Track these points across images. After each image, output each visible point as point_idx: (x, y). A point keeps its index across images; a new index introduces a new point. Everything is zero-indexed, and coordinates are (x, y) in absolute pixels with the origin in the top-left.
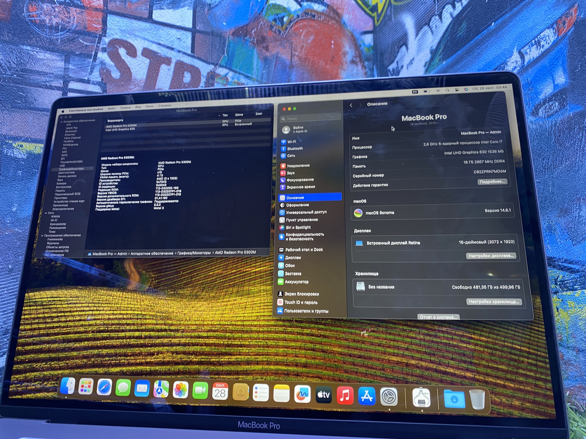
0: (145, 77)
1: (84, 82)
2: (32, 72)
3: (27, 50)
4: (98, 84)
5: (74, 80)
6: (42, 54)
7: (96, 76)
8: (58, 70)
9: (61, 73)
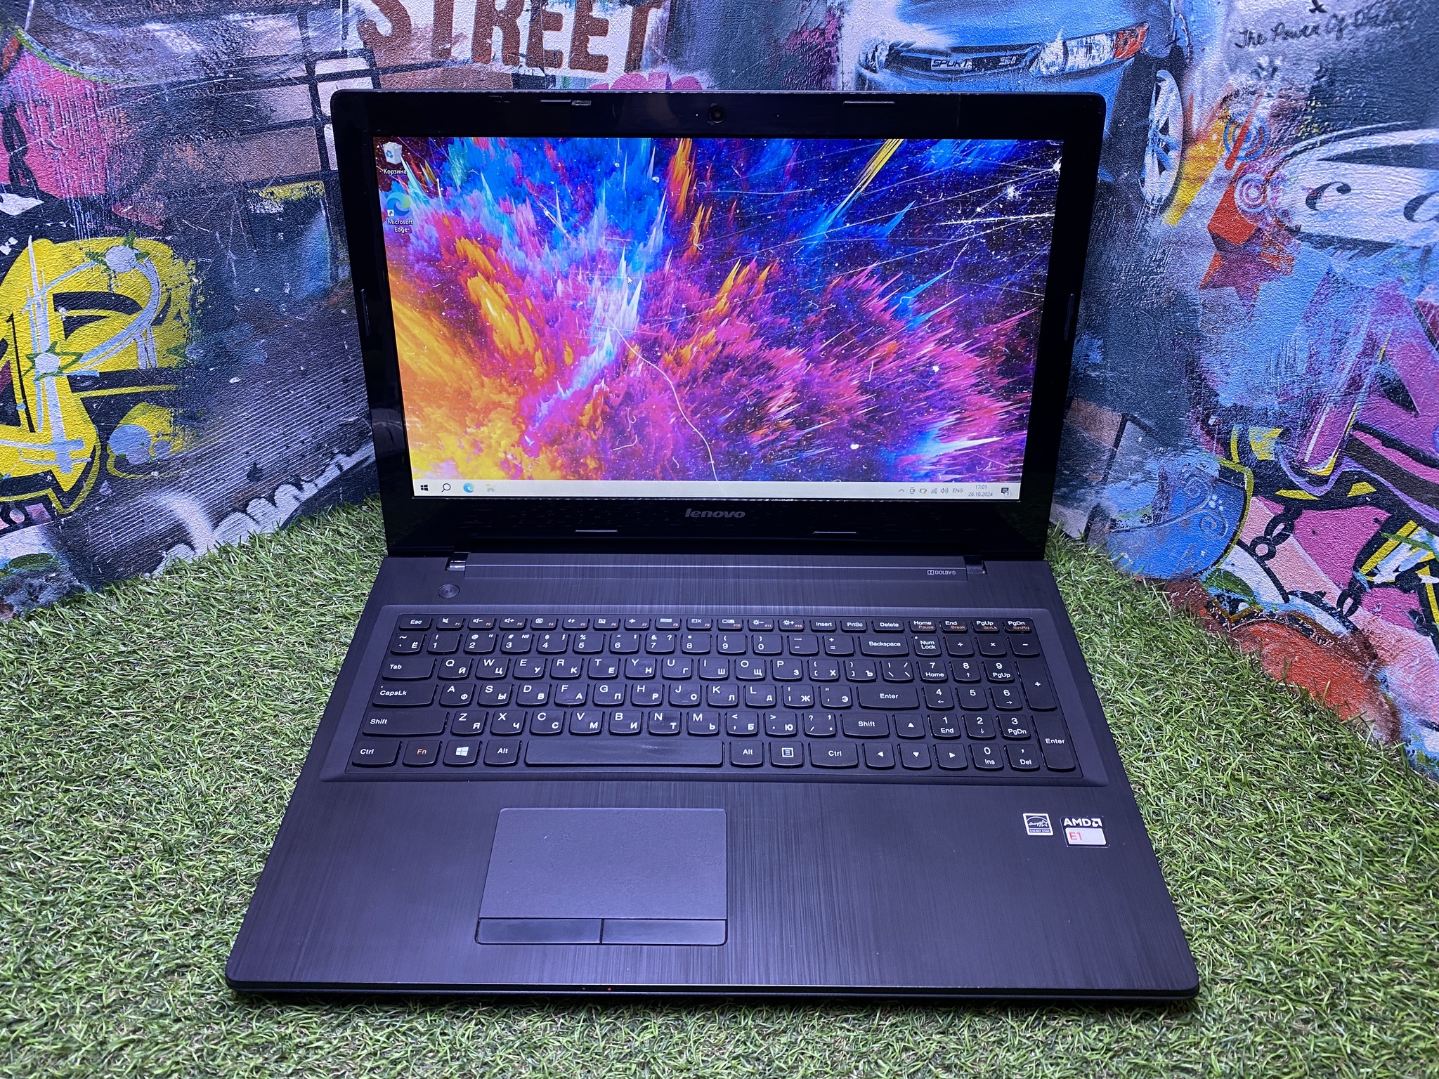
0: (430, 19)
1: (338, 58)
2: (253, 61)
3: (235, 21)
4: (361, 53)
5: (321, 59)
6: (262, 21)
7: (354, 42)
8: (293, 46)
9: (299, 51)
